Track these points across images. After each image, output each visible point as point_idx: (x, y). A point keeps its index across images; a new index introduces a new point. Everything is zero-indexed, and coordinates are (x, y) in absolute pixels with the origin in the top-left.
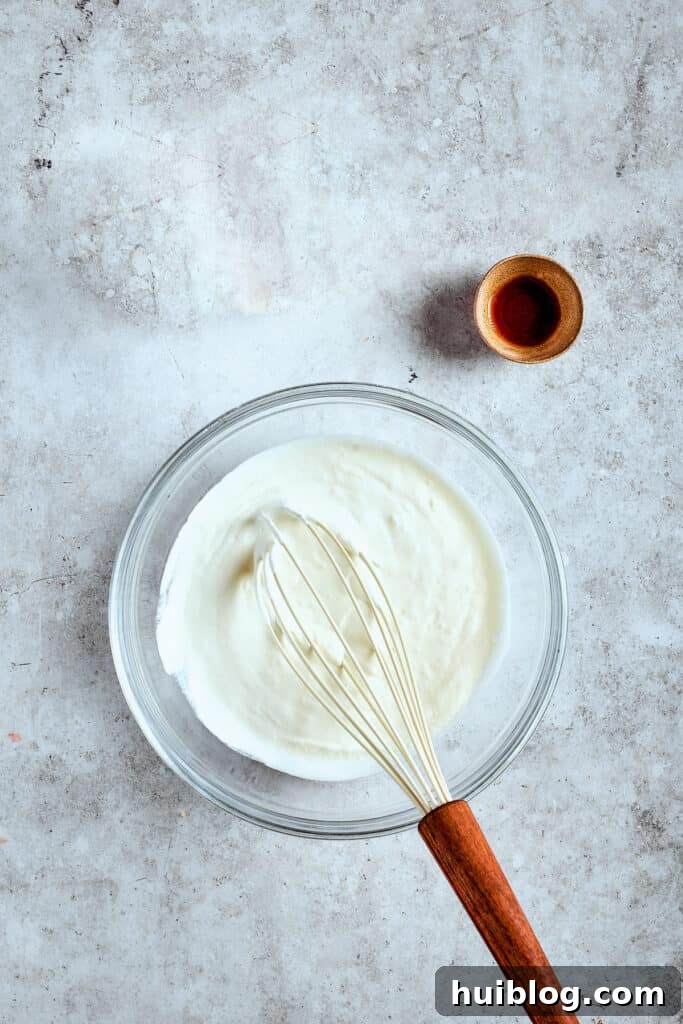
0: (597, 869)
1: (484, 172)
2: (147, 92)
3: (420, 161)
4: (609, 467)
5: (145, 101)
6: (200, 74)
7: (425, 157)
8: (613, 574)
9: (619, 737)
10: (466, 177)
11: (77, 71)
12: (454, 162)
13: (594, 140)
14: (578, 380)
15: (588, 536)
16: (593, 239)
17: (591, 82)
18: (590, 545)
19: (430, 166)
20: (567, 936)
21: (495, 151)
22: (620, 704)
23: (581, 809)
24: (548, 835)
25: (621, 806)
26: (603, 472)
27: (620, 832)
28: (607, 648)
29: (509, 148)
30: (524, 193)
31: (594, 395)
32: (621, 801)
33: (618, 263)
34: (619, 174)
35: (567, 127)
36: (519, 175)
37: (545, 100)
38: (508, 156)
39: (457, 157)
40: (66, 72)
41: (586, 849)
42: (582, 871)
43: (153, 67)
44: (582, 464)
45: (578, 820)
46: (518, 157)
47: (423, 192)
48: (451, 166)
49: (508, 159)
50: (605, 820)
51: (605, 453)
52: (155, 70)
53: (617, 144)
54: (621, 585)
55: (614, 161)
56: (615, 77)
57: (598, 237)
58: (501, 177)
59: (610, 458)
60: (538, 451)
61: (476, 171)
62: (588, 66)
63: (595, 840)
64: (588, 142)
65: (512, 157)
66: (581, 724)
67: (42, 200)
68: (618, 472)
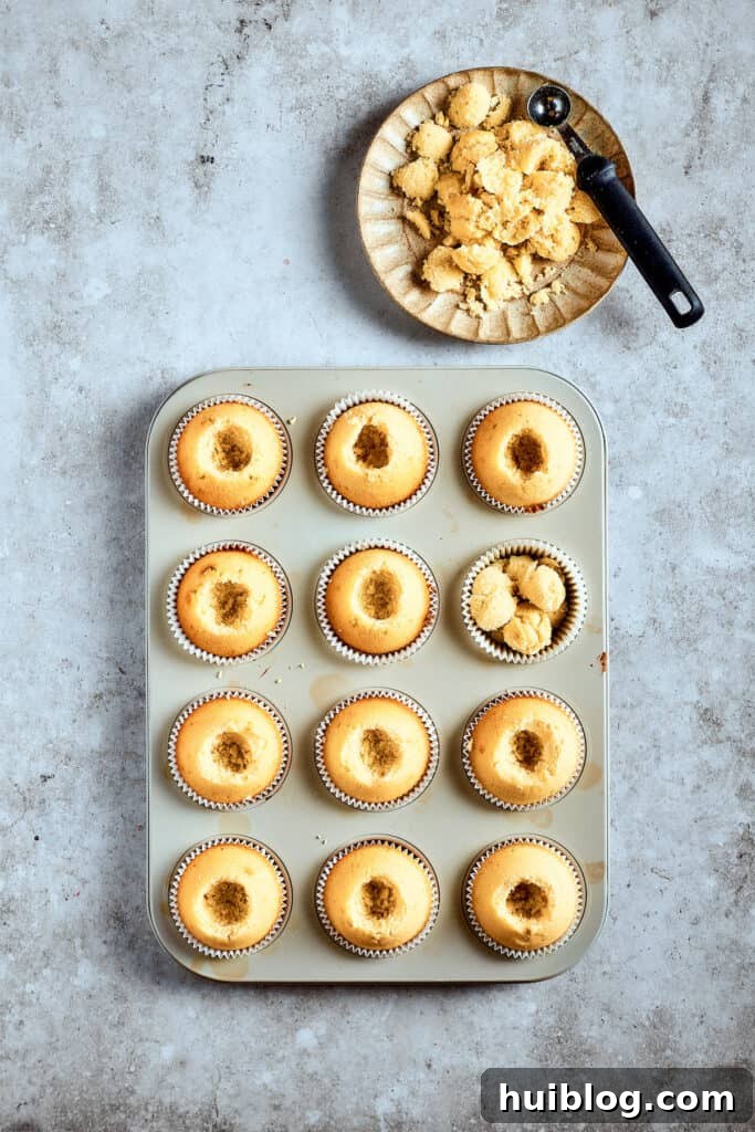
0: (665, 758)
2: (294, 101)
4: (676, 416)
5: (292, 109)
6: (338, 88)
8: (679, 506)
9: (684, 645)
11: (236, 85)
13: (666, 144)
14: (651, 343)
15: (659, 474)
16: (665, 227)
17: (664, 96)
18: (661, 480)
20: (639, 815)
22: (685, 616)
23: (651, 705)
24: (623, 727)
25: (686, 704)
26: (672, 420)
27: (684, 726)
28: (674, 569)
31: (664, 355)
32: (686, 699)
33: (685, 247)
34: (686, 173)
35: (642, 133)
37: (626, 111)
40: (227, 84)
41: (655, 740)
42: (652, 759)
43: (299, 80)
44: (654, 414)
45: (649, 715)
50: (672, 715)
51: (673, 404)
52: (302, 83)
53: (685, 148)
54: (686, 516)
55: (682, 162)
56: (685, 93)
57: (668, 225)
59: (677, 409)
60: (616, 401)
62: (662, 82)
63: (664, 733)
64: (661, 147)
66: (652, 632)
67: (206, 189)
68: (684, 420)
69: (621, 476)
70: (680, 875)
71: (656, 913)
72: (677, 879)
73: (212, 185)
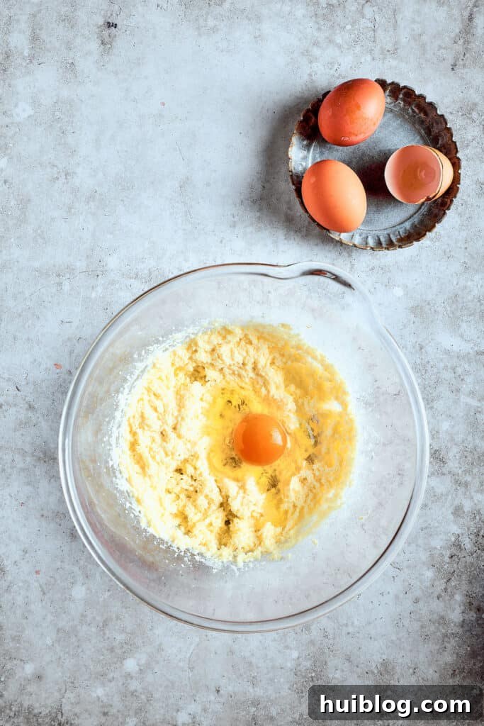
1: (374, 59)
3: (336, 48)
7: (339, 47)
8: (429, 304)
10: (363, 60)
12: (356, 51)
13: (440, 47)
15: (416, 280)
17: (441, 13)
18: (417, 285)
19: (342, 52)
21: (381, 47)
22: (427, 383)
28: (421, 349)
29: (390, 46)
30: (396, 74)
34: (453, 69)
35: (425, 38)
36: (394, 63)
37: (413, 21)
38: (388, 51)
39: (358, 49)
46: (395, 51)
47: (336, 66)
48: (354, 54)
49: (388, 53)
53: (453, 52)
54: (433, 311)
55: (450, 61)
56: (456, 12)
58: (383, 63)
61: (369, 58)
62: (440, 4)
64: (436, 49)
65: (391, 52)
67: (109, 46)
68: (437, 244)
69: (389, 279)
70: (408, 567)
71: (389, 593)
72: (405, 570)
73: (114, 44)
